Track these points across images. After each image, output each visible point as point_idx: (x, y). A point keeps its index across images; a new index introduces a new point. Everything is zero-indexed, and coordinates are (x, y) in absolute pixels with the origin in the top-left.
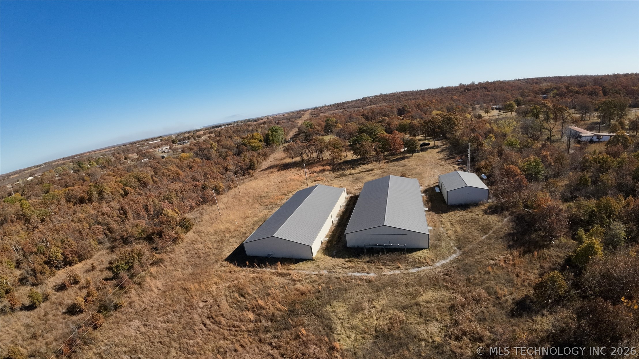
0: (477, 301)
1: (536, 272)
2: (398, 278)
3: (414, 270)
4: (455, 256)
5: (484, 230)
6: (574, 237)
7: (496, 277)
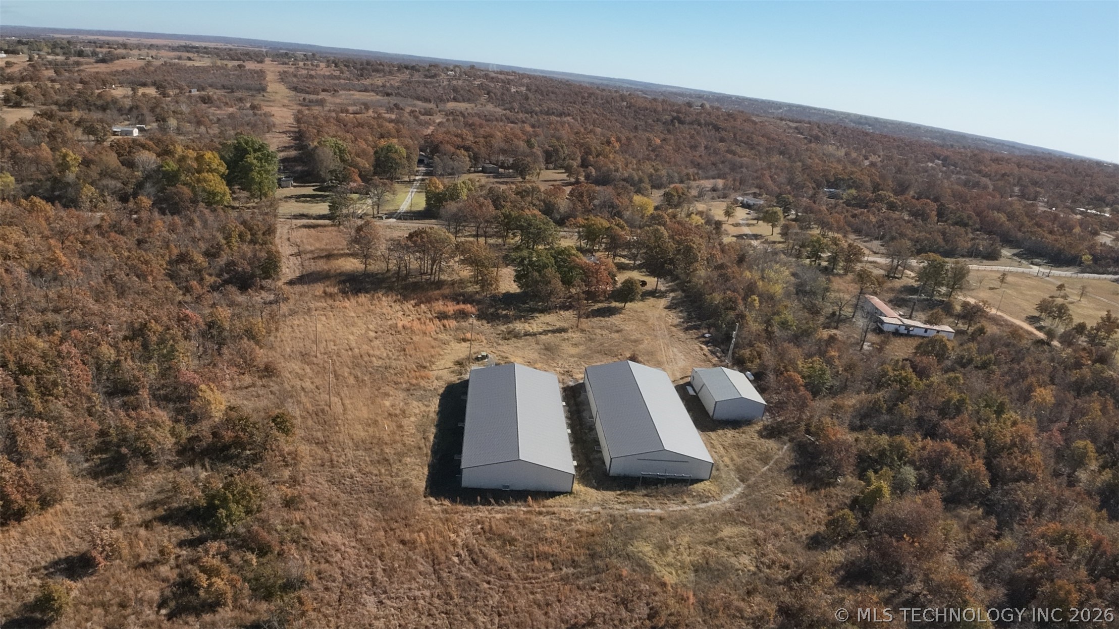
0: (776, 535)
1: (824, 510)
2: (688, 513)
3: (702, 506)
4: (739, 489)
5: (764, 458)
6: (862, 476)
7: (788, 514)
